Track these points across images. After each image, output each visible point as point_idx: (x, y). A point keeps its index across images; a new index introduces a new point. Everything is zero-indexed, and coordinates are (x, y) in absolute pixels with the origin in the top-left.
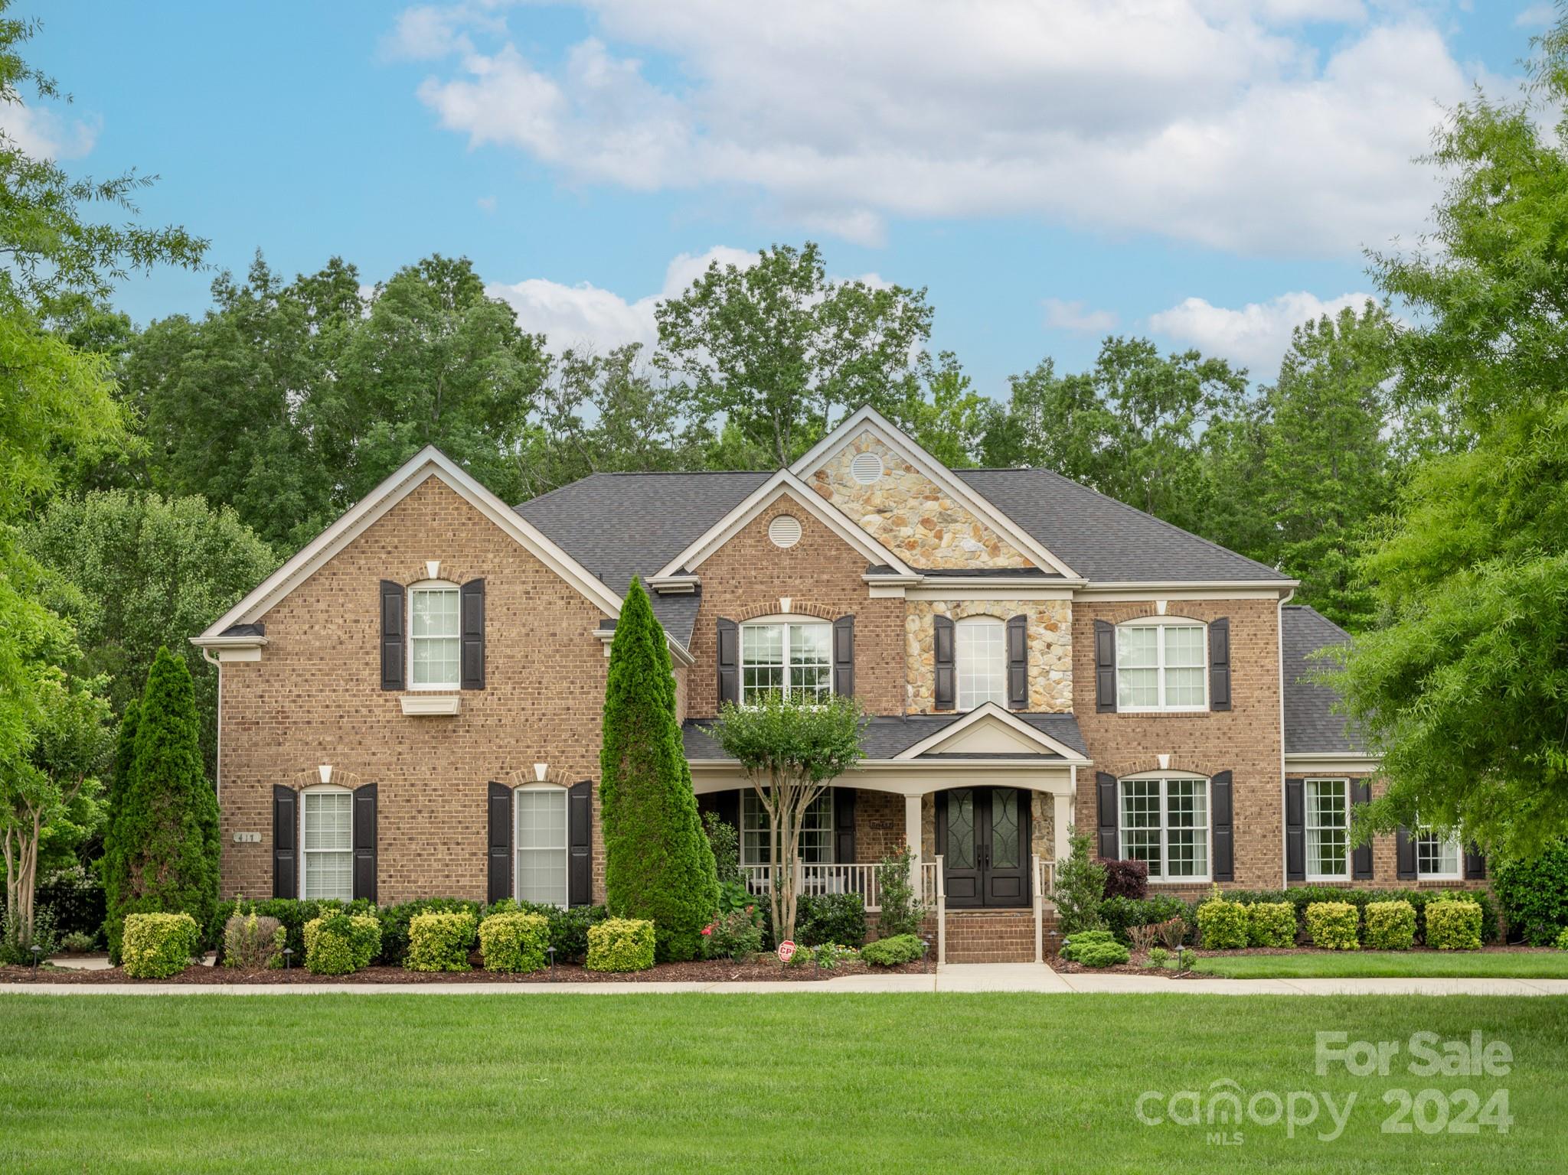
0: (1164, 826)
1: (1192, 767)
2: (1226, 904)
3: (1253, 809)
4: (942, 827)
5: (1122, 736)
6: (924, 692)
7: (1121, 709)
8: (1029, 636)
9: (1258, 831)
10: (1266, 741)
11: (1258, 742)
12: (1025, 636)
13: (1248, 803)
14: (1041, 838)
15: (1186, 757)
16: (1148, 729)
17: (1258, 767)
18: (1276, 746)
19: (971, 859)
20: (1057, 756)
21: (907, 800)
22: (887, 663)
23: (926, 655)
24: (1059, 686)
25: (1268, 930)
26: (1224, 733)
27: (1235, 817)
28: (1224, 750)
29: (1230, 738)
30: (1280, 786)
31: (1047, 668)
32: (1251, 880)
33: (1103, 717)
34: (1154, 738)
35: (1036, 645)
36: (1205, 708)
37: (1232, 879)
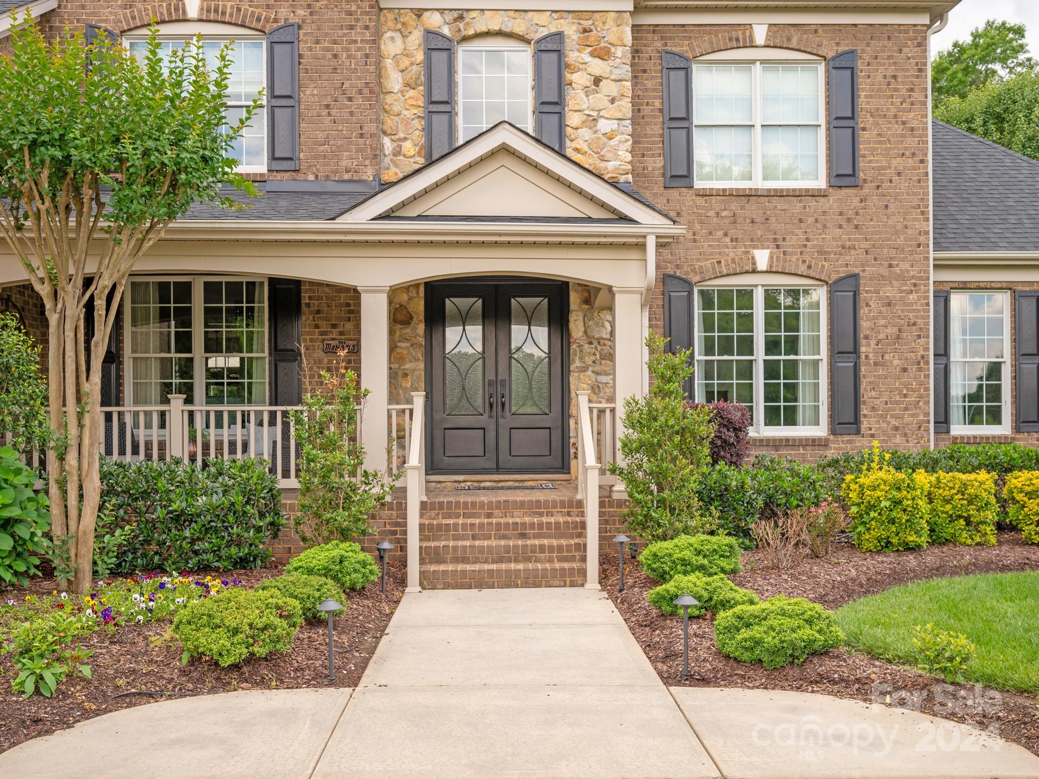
0: (760, 354)
1: (802, 269)
2: (901, 476)
3: (889, 330)
4: (436, 351)
5: (701, 223)
6: (408, 147)
7: (698, 184)
8: (568, 66)
9: (896, 362)
10: (910, 232)
11: (897, 233)
12: (562, 66)
13: (882, 322)
14: (584, 369)
15: (793, 254)
16: (739, 212)
17: (897, 270)
18: (922, 239)
19: (480, 401)
20: (624, 219)
21: (364, 297)
22: (350, 99)
23: (411, 93)
24: (612, 143)
25: (960, 517)
26: (849, 220)
27: (863, 342)
28: (848, 244)
29: (856, 227)
30: (927, 298)
31: (595, 114)
32: (884, 433)
33: (674, 194)
34: (748, 226)
35: (579, 79)
36: (821, 183)
37: (858, 432)
